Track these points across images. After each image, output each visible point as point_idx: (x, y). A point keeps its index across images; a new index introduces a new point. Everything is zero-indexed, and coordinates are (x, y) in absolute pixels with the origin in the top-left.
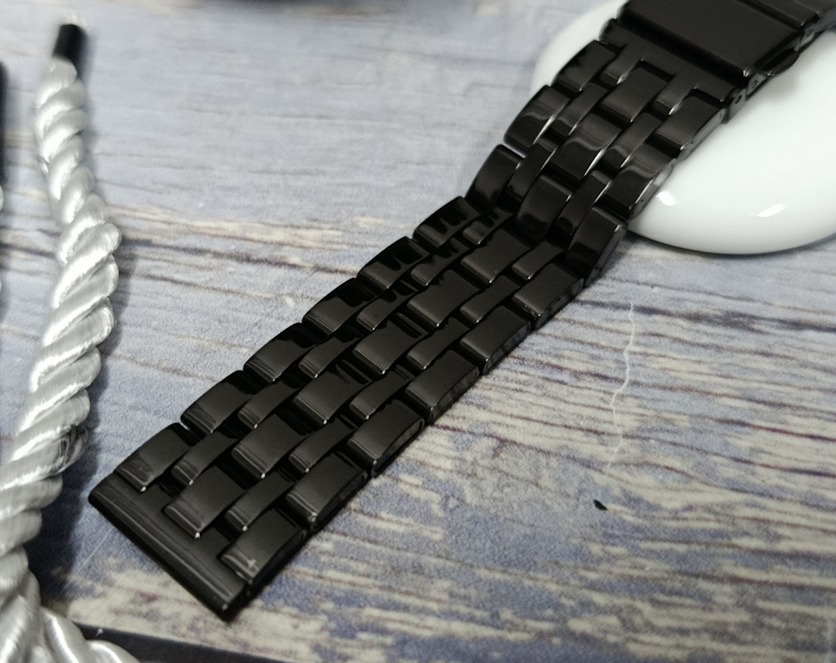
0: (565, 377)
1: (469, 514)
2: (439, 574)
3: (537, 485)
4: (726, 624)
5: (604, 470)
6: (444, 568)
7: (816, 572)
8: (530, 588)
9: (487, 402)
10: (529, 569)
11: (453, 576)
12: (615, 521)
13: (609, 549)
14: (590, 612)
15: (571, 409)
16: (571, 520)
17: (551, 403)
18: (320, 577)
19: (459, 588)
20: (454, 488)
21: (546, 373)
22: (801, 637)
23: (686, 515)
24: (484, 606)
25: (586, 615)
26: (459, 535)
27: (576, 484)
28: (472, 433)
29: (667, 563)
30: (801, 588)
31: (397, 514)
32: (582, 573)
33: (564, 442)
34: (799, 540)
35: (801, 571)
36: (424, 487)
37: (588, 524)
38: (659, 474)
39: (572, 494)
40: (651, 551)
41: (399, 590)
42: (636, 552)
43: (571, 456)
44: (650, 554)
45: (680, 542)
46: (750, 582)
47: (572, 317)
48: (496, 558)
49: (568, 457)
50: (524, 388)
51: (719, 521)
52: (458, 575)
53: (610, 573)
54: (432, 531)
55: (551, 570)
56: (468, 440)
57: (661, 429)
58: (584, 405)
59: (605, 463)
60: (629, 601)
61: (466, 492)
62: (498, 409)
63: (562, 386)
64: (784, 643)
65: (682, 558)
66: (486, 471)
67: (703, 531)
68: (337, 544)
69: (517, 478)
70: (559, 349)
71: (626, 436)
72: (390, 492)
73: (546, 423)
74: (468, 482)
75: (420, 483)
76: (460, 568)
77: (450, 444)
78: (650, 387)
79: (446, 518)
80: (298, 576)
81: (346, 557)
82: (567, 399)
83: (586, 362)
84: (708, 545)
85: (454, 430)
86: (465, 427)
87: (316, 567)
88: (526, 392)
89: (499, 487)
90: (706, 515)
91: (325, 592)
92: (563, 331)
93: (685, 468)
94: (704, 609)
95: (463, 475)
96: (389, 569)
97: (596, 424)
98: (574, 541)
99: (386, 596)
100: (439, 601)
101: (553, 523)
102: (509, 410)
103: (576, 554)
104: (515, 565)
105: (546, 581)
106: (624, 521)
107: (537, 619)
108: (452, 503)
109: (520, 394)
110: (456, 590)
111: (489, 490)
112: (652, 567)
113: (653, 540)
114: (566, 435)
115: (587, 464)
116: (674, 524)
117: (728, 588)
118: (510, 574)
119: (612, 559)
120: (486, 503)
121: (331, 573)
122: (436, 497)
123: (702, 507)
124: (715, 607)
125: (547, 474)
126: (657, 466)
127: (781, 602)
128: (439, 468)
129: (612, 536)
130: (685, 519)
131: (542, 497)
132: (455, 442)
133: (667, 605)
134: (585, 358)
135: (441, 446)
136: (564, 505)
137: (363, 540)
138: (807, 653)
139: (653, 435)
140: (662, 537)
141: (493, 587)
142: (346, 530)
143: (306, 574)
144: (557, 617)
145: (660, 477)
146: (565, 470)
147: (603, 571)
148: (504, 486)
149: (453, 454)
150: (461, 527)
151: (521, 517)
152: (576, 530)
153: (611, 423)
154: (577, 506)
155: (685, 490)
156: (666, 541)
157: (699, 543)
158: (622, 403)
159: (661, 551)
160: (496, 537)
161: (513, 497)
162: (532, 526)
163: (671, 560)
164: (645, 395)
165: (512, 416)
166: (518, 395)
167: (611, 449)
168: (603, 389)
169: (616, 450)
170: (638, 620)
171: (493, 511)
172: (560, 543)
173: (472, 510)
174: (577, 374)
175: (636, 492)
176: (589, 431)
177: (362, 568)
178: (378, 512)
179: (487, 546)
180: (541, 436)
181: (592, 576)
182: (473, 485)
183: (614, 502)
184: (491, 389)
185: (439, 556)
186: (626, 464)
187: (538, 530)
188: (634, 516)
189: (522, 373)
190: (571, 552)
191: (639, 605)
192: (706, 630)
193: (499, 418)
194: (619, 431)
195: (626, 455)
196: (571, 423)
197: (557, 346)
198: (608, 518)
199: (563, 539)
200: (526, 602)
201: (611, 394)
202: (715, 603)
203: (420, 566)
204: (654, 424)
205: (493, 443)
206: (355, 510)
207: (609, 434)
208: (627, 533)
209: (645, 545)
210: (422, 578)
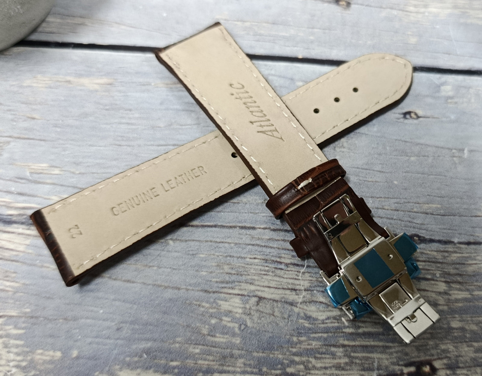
0: (282, 266)
1: (249, 331)
2: (240, 357)
3: (273, 315)
4: (340, 363)
5: (297, 306)
6: (241, 354)
7: (372, 340)
8: (273, 358)
9: (254, 281)
10: (272, 350)
11: (244, 356)
12: (302, 327)
13: (300, 338)
14: (294, 365)
15: (285, 280)
16: (286, 329)
17: (278, 279)
18: (196, 364)
19: (247, 361)
20: (243, 320)
21: (275, 265)
22: (366, 366)
23: (327, 321)
24: (256, 367)
25: (292, 365)
26: (246, 340)
27: (288, 313)
28: (249, 296)
29: (320, 342)
30: (366, 346)
31: (223, 334)
32: (291, 349)
33: (283, 296)
34: (366, 327)
35: (367, 340)
36: (232, 321)
37: (292, 329)
38: (318, 305)
39: (286, 317)
40: (314, 338)
41: (225, 365)
42: (309, 339)
43: (286, 301)
44: (314, 339)
45: (325, 333)
46: (349, 346)
47: (285, 239)
48: (260, 347)
49: (285, 302)
50: (268, 273)
51: (338, 323)
52: (246, 356)
53: (300, 348)
54: (236, 340)
55: (279, 350)
56: (247, 299)
57: (318, 286)
58: (290, 278)
59: (298, 303)
60: (307, 358)
61: (248, 321)
62: (258, 284)
63: (282, 270)
64: (360, 369)
65: (325, 339)
66: (254, 312)
67: (333, 327)
68: (201, 349)
69: (266, 313)
70: (280, 254)
71: (305, 290)
72: (219, 325)
73: (276, 288)
74: (248, 317)
75: (230, 320)
76: (247, 353)
77: (241, 302)
78: (314, 268)
79: (241, 334)
80: (188, 364)
81: (205, 354)
82: (283, 276)
83: (291, 259)
84: (334, 333)
85: (242, 295)
86: (246, 294)
87: (194, 360)
88: (268, 275)
89: (260, 318)
90: (334, 321)
91: (199, 369)
92: (281, 245)
93: (327, 302)
94: (333, 358)
95: (246, 314)
96: (221, 357)
97: (295, 286)
98: (288, 337)
99: (221, 368)
100: (240, 367)
101: (280, 330)
102: (262, 284)
103: (288, 342)
104: (267, 349)
105: (278, 354)
106: (305, 326)
107: (275, 370)
108: (243, 327)
109: (266, 276)
110: (246, 362)
111: (256, 320)
112: (315, 344)
113: (316, 333)
114: (284, 292)
115: (292, 304)
116: (323, 326)
117: (341, 350)
118: (265, 353)
119: (300, 342)
120: (255, 325)
121: (200, 362)
122: (237, 325)
123: (332, 317)
124: (336, 357)
125: (277, 310)
126: (317, 302)
127: (359, 353)
128: (237, 313)
129: (301, 333)
130: (326, 323)
131: (276, 320)
132: (242, 301)
133: (320, 358)
134: (290, 257)
135: (237, 303)
136: (283, 323)
137: (211, 347)
138: (369, 372)
139: (315, 289)
140: (319, 331)
141: (259, 360)
142: (204, 343)
143: (190, 363)
144: (282, 368)
145: (318, 306)
146: (284, 307)
147: (298, 347)
148: (261, 317)
149: (242, 306)
150: (247, 337)
151: (268, 329)
152: (288, 332)
153: (300, 285)
154: (288, 322)
155: (327, 311)
156: (319, 333)
157: (331, 333)
158: (304, 276)
159: (318, 337)
160: (260, 339)
161: (265, 322)
162: (272, 332)
163: (322, 340)
164: (312, 271)
165: (263, 286)
166: (265, 277)
167: (300, 296)
168: (298, 270)
169: (302, 296)
170: (310, 365)
171: (258, 328)
172: (282, 338)
173: (250, 329)
174: (287, 265)
175: (309, 314)
176: (292, 289)
177: (211, 358)
178: (215, 334)
179: (256, 342)
180: (274, 294)
181: (294, 350)
182: (250, 318)
183: (301, 319)
184: (255, 275)
185: (239, 350)
186: (305, 302)
187: (274, 334)
188: (308, 324)
189: (266, 266)
190: (286, 341)
191: (311, 359)
192: (334, 366)
193: (259, 288)
194: (303, 288)
195: (306, 298)
196: (285, 287)
197: (280, 252)
198: (299, 326)
199: (283, 336)
200: (271, 363)
201: (300, 272)
202: (337, 356)
203: (233, 354)
204: (316, 284)
205: (256, 299)
206: (207, 335)
207: (300, 290)
208: (306, 331)
209: (312, 335)
210: (234, 359)
